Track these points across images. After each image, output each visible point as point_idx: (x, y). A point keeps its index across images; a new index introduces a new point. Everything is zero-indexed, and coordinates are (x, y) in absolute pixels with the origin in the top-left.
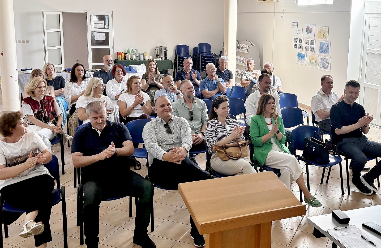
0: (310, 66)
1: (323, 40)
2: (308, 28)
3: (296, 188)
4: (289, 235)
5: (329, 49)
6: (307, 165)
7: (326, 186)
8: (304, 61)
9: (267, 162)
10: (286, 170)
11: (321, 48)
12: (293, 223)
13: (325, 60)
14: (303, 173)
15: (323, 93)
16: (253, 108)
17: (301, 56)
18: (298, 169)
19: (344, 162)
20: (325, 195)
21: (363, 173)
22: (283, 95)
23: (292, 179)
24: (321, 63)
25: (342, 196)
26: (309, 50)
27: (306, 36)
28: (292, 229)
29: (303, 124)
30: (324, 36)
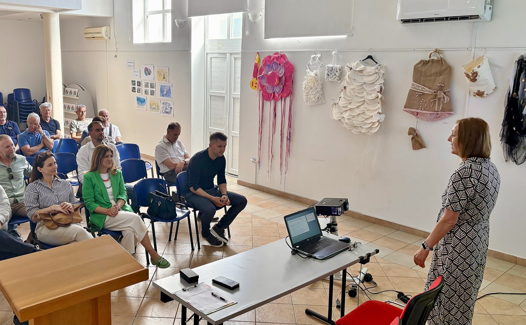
0: (151, 112)
1: (164, 83)
2: (146, 69)
3: (142, 250)
4: (135, 304)
5: (170, 92)
6: (152, 223)
7: (175, 243)
8: (145, 107)
9: (106, 225)
10: (128, 232)
11: (162, 91)
12: (140, 290)
13: (167, 104)
14: (148, 232)
15: (167, 141)
16: (86, 162)
17: (141, 101)
18: (142, 228)
19: (192, 215)
20: (174, 253)
21: (212, 224)
22: (123, 146)
23: (136, 240)
24: (163, 108)
25: (192, 252)
26: (150, 93)
27: (144, 79)
28: (138, 297)
29: (146, 177)
30: (164, 78)
